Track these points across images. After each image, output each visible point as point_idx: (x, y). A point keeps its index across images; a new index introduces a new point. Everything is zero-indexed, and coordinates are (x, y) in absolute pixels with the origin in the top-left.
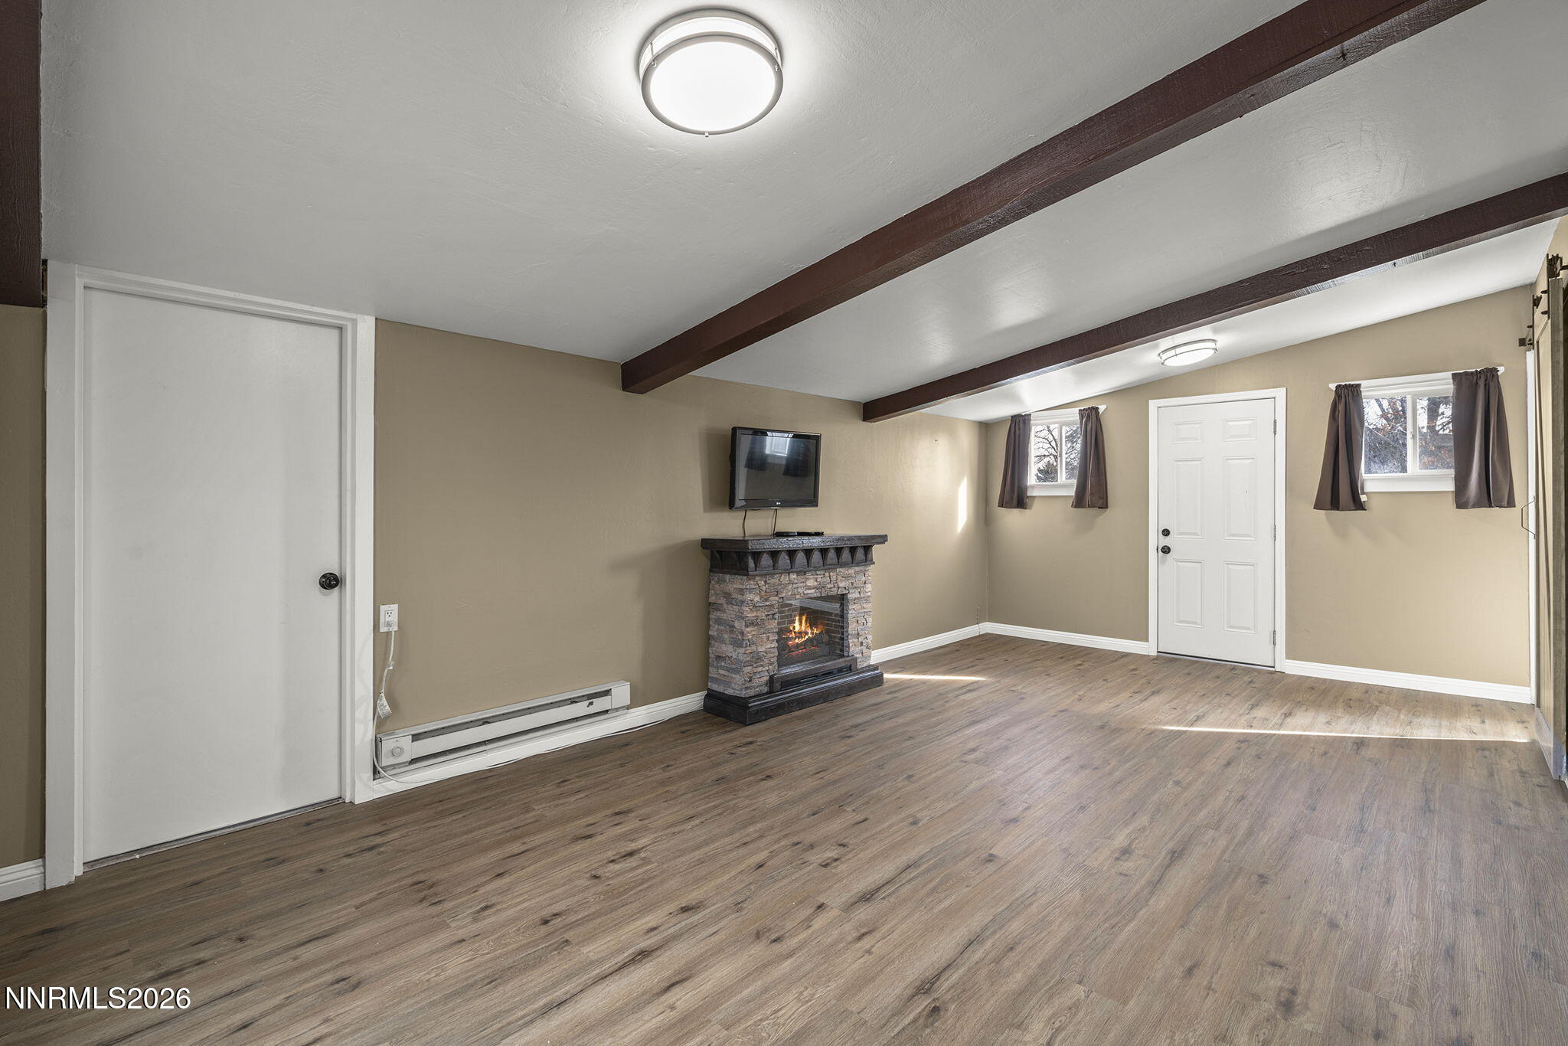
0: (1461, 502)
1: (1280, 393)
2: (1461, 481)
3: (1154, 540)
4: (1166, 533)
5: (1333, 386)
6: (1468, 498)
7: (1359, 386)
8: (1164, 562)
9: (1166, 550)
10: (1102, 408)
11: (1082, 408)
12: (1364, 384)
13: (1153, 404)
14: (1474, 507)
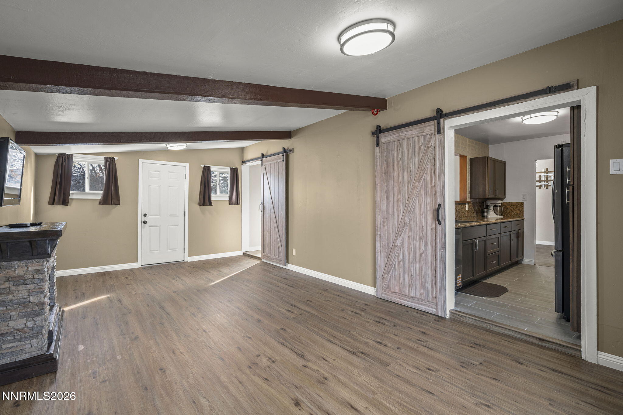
0: (231, 203)
1: (187, 165)
2: (231, 197)
3: (141, 219)
4: (145, 215)
5: (203, 166)
6: (233, 202)
7: (210, 167)
8: (144, 227)
9: (145, 222)
10: (116, 158)
11: (107, 157)
12: (211, 167)
13: (141, 161)
14: (234, 204)
